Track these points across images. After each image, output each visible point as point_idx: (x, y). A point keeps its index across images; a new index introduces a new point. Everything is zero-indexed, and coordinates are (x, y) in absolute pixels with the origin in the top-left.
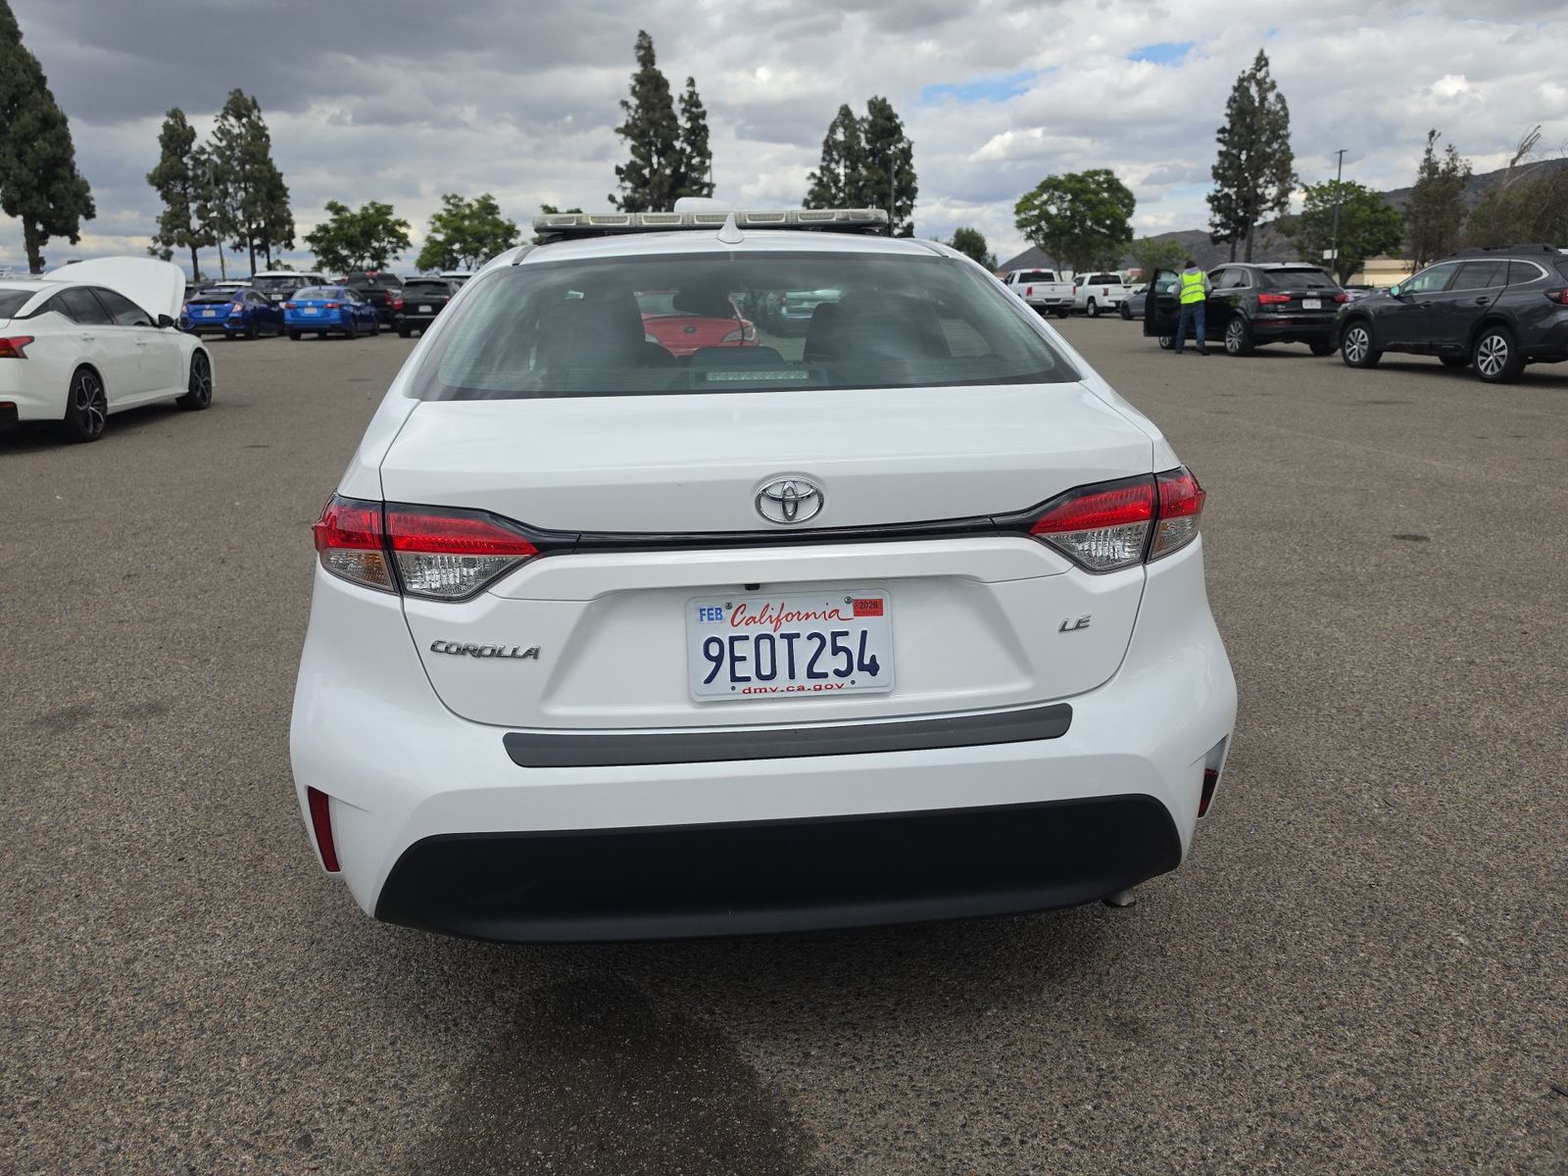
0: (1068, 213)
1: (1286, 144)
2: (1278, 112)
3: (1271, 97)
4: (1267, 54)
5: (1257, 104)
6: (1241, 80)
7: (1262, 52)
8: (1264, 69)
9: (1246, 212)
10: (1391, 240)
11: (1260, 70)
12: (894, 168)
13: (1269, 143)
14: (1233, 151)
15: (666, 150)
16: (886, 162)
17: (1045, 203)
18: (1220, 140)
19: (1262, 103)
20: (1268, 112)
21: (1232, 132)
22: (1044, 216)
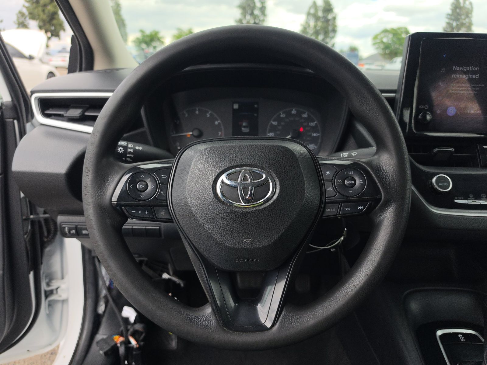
12: (330, 23)
13: (465, 19)
14: (451, 22)
15: (252, 14)
16: (327, 21)
17: (382, 38)
18: (447, 18)
19: (464, 5)
20: (466, 8)
21: (451, 15)
22: (382, 42)
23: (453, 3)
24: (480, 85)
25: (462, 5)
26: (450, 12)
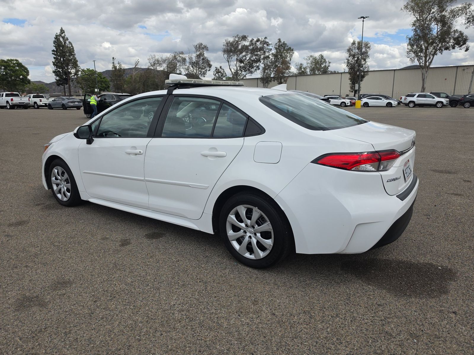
0: (4, 73)
1: (74, 57)
2: (70, 47)
3: (67, 42)
4: (63, 29)
5: (63, 44)
6: (57, 36)
7: (62, 28)
8: (64, 34)
9: (66, 77)
10: (107, 87)
11: (62, 33)
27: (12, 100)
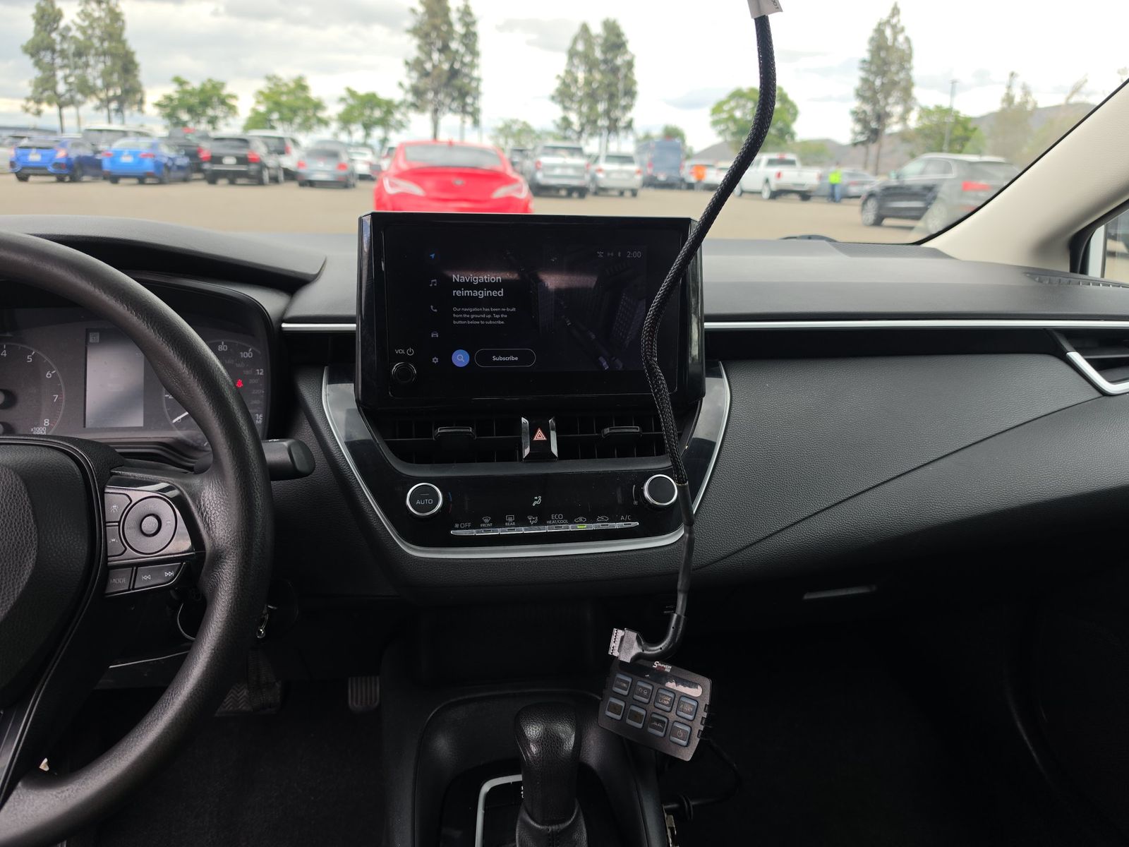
1: (909, 75)
2: (905, 50)
3: (901, 38)
4: (899, 6)
6: (879, 25)
7: (896, 4)
8: (897, 17)
9: (877, 125)
11: (893, 18)
12: (621, 75)
13: (897, 73)
14: (871, 78)
15: (445, 49)
16: (615, 70)
17: (733, 109)
18: (862, 69)
19: (894, 42)
20: (898, 50)
21: (871, 63)
22: (732, 118)
23: (872, 39)
24: (508, 310)
25: (890, 43)
26: (867, 56)
27: (779, 175)
